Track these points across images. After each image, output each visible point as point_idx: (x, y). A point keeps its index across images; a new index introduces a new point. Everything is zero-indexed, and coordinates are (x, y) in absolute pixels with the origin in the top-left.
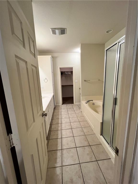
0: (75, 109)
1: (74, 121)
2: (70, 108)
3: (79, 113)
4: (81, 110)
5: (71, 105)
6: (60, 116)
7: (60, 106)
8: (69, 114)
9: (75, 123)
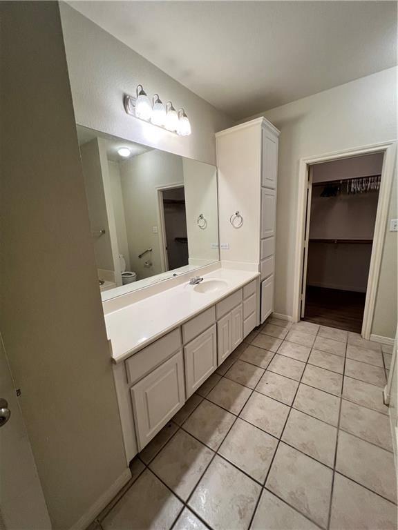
0: (350, 366)
1: (304, 445)
2: (327, 353)
3: (362, 404)
4: (385, 390)
5: (342, 334)
6: (259, 372)
7: (289, 326)
8: (304, 380)
9: (302, 459)
